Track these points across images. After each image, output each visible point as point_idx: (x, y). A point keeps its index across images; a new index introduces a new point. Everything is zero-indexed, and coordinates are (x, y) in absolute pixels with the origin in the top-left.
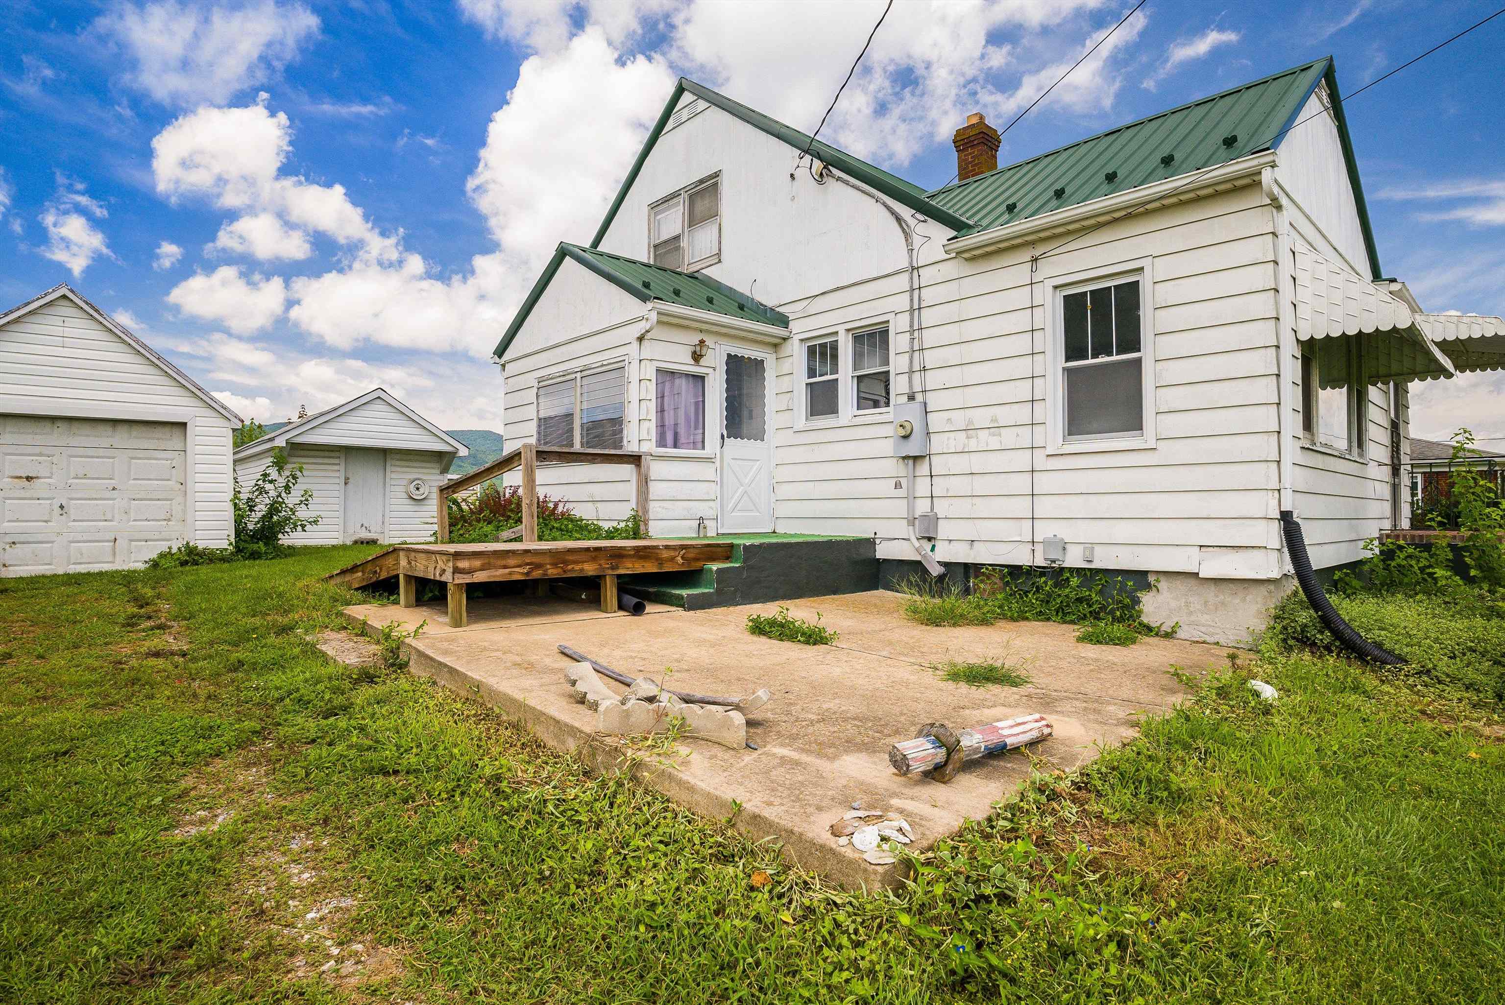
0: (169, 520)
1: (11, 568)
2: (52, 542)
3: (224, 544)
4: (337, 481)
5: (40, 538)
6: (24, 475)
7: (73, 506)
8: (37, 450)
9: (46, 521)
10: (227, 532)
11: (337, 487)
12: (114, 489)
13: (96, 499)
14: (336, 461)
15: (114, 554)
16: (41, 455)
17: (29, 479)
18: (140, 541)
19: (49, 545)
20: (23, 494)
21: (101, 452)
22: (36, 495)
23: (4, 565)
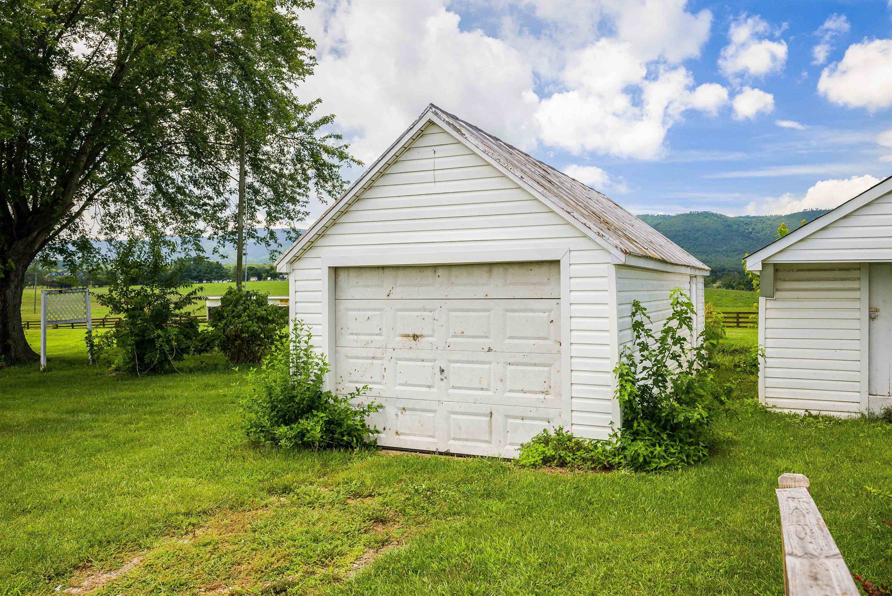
0: (547, 393)
1: (402, 437)
2: (434, 411)
3: (604, 434)
4: (857, 315)
5: (423, 405)
6: (411, 334)
7: (452, 369)
8: (421, 304)
9: (429, 387)
10: (610, 417)
11: (856, 324)
12: (490, 350)
13: (472, 362)
14: (855, 285)
15: (491, 432)
16: (424, 310)
17: (415, 337)
18: (515, 417)
19: (432, 415)
20: (412, 354)
21: (477, 304)
22: (421, 357)
23: (397, 433)
